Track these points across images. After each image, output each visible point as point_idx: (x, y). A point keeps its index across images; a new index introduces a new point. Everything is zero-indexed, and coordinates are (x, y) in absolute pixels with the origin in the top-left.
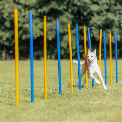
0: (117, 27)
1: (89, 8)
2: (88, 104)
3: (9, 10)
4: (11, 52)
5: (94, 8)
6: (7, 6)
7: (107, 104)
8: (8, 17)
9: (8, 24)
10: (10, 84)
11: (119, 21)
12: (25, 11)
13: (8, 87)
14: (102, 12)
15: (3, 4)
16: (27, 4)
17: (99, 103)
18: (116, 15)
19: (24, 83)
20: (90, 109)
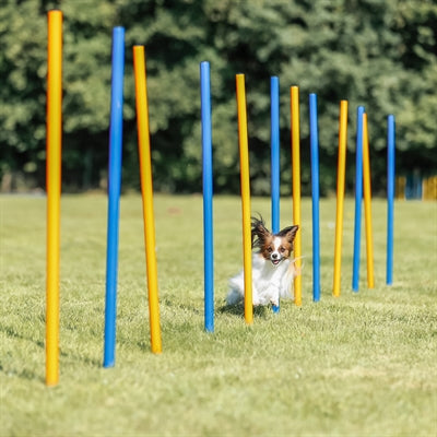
0: (360, 99)
1: (274, 36)
2: (323, 378)
3: (25, 35)
4: (31, 167)
5: (291, 37)
6: (18, 22)
7: (393, 380)
8: (20, 56)
9: (18, 80)
10: (26, 285)
11: (366, 80)
12: (76, 42)
13: (18, 294)
14: (315, 49)
15: (8, 17)
16: (83, 17)
17: (362, 375)
18: (358, 62)
19: (75, 281)
20: (335, 406)
